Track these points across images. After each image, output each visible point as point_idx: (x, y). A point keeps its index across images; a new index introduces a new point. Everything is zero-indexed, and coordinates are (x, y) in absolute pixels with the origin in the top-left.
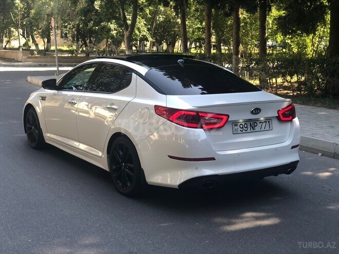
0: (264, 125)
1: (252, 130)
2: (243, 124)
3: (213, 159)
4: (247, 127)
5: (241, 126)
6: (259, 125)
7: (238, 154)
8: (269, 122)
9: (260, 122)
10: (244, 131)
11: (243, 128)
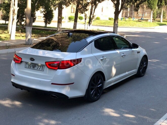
1: (33, 68)
2: (30, 64)
3: (14, 75)
4: (31, 66)
6: (37, 67)
7: (22, 77)
8: (42, 67)
9: (38, 66)
10: (29, 68)
11: (29, 66)
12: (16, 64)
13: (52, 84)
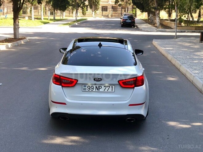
0: (107, 88)
1: (97, 91)
2: (91, 86)
3: (65, 104)
4: (93, 88)
5: (89, 87)
7: (82, 104)
8: (112, 87)
9: (104, 87)
10: (90, 91)
11: (90, 88)
12: (64, 88)
13: (130, 105)
